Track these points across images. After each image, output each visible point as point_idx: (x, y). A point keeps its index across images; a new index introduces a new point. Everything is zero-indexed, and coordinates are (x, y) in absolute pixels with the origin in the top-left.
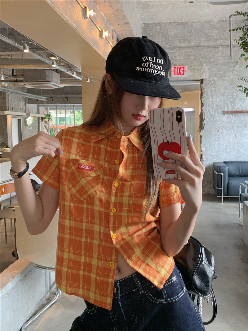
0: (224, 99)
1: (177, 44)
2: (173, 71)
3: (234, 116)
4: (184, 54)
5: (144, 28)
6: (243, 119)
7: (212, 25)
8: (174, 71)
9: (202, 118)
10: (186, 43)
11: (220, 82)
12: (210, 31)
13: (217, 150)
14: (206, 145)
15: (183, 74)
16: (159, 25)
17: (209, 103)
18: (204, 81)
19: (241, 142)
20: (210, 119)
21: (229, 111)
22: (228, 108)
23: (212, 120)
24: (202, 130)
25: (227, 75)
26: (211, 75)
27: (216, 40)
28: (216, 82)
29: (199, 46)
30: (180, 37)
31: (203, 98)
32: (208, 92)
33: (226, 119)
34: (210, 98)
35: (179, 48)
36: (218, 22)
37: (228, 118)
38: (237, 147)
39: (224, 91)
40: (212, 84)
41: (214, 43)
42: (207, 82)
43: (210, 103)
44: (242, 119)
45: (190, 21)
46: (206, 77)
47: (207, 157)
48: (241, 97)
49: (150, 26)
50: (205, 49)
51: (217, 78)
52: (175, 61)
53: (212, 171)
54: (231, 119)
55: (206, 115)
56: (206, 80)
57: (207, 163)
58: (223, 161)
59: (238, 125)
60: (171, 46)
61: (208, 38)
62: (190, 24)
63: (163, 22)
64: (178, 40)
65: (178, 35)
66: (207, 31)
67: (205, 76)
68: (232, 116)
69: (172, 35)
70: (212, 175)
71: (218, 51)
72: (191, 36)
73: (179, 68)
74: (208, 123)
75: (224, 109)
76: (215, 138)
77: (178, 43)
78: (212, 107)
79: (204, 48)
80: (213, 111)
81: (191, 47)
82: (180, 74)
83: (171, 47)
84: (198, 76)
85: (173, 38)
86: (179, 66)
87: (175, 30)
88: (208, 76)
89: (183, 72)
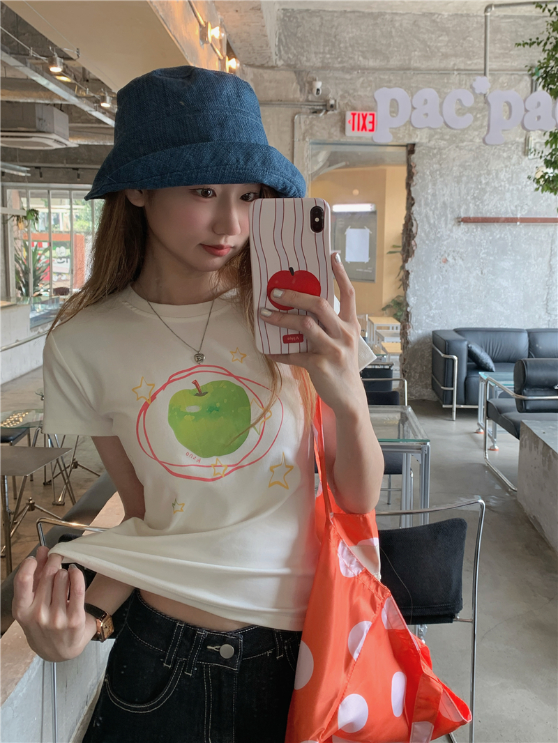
0: (459, 189)
1: (358, 60)
2: (349, 122)
3: (479, 229)
4: (373, 85)
5: (283, 20)
6: (498, 236)
7: (437, 22)
8: (352, 122)
9: (411, 230)
10: (378, 61)
11: (452, 152)
12: (433, 36)
13: (441, 303)
14: (419, 293)
15: (372, 130)
16: (317, 14)
17: (427, 198)
18: (417, 149)
19: (494, 286)
20: (427, 235)
21: (470, 218)
22: (467, 210)
23: (433, 237)
24: (410, 259)
25: (466, 136)
26: (433, 136)
27: (446, 56)
28: (444, 151)
29: (409, 69)
30: (365, 45)
31: (414, 186)
32: (424, 174)
33: (462, 236)
34: (430, 186)
35: (364, 70)
36: (452, 16)
37: (467, 233)
38: (485, 297)
39: (460, 173)
40: (435, 155)
41: (440, 62)
42: (424, 151)
43: (430, 197)
44: (497, 234)
45: (389, 11)
46: (421, 139)
47: (419, 318)
48: (495, 188)
49: (298, 16)
50: (421, 75)
51: (445, 142)
52: (355, 100)
53: (430, 350)
54: (474, 236)
55: (419, 225)
56: (422, 145)
57: (420, 332)
58: (453, 328)
59: (488, 248)
60: (345, 64)
61: (427, 51)
62: (388, 17)
63: (326, 9)
64: (362, 52)
65: (360, 42)
66: (426, 36)
67: (419, 137)
68: (477, 228)
69: (347, 39)
70: (431, 359)
71: (451, 81)
72: (389, 45)
73: (363, 115)
74: (424, 242)
75: (460, 212)
76: (438, 278)
77: (361, 58)
78: (433, 207)
79: (418, 74)
80: (436, 217)
81: (390, 69)
82: (366, 130)
83: (344, 67)
84: (404, 136)
85: (351, 46)
86: (362, 110)
87: (354, 30)
88: (426, 138)
89: (371, 125)
